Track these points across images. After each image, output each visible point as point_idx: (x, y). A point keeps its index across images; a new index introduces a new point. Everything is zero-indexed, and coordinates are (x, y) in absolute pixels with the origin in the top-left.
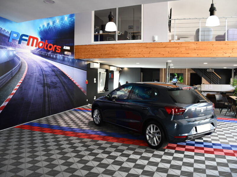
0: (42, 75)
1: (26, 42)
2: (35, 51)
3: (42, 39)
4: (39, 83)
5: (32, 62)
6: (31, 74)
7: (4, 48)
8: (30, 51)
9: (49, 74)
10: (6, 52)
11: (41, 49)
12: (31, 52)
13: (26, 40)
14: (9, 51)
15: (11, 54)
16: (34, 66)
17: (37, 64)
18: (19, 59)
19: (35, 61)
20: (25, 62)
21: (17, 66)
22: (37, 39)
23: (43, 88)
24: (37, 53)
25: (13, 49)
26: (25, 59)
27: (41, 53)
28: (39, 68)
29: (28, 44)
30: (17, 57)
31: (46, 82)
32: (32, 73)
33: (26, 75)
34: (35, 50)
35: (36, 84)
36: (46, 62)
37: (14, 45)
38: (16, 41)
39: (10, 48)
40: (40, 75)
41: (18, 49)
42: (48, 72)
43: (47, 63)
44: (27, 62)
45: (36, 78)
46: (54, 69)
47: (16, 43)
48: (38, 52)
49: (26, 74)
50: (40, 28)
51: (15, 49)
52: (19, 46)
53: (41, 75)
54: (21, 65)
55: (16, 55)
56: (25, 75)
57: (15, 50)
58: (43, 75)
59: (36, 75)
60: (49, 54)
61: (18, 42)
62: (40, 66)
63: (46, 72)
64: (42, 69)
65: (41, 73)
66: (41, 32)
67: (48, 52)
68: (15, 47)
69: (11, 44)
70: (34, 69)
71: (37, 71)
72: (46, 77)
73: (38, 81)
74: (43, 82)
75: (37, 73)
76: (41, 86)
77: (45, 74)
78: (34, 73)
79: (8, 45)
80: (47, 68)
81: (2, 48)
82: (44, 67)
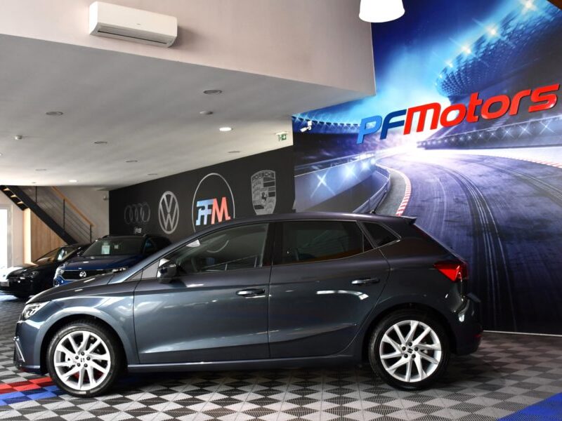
0: (467, 202)
1: (402, 128)
2: (433, 140)
3: (454, 99)
4: (456, 224)
5: (425, 171)
6: (426, 203)
7: (350, 159)
8: (416, 145)
9: (498, 193)
10: (354, 166)
11: (455, 129)
12: (419, 147)
13: (400, 123)
14: (360, 162)
15: (365, 167)
16: (434, 180)
17: (442, 173)
18: (385, 172)
19: (432, 168)
20: (403, 175)
21: (381, 189)
22: (436, 107)
23: (471, 239)
24: (440, 142)
25: (369, 156)
26: (400, 169)
27: (457, 137)
28: (454, 182)
29: (407, 131)
30: (380, 168)
31: (483, 219)
32: (427, 201)
33: (407, 206)
34: (433, 138)
35: (443, 228)
36: (482, 160)
37: (369, 145)
38: (374, 137)
39: (363, 156)
40: (457, 201)
41: (381, 151)
42: (495, 187)
43: (485, 161)
44: (406, 174)
45: (441, 211)
46: (525, 175)
47: (374, 140)
48: (445, 138)
49: (406, 204)
50: (445, 70)
51: (374, 153)
52: (383, 143)
53: (462, 202)
55: (376, 167)
56: (404, 208)
57: (374, 157)
58: (471, 199)
59: (443, 202)
60: (492, 132)
61: (379, 137)
62: (457, 175)
63: (484, 188)
64: (465, 182)
65: (463, 197)
66: (449, 80)
67: (490, 126)
68: (375, 149)
69: (365, 146)
70: (435, 189)
71: (444, 193)
72: (485, 206)
73: (448, 218)
74: (470, 220)
75: (445, 197)
76: (466, 232)
77: (480, 196)
78: (434, 198)
79: (358, 150)
80: (486, 176)
81: (345, 161)
82: (474, 176)
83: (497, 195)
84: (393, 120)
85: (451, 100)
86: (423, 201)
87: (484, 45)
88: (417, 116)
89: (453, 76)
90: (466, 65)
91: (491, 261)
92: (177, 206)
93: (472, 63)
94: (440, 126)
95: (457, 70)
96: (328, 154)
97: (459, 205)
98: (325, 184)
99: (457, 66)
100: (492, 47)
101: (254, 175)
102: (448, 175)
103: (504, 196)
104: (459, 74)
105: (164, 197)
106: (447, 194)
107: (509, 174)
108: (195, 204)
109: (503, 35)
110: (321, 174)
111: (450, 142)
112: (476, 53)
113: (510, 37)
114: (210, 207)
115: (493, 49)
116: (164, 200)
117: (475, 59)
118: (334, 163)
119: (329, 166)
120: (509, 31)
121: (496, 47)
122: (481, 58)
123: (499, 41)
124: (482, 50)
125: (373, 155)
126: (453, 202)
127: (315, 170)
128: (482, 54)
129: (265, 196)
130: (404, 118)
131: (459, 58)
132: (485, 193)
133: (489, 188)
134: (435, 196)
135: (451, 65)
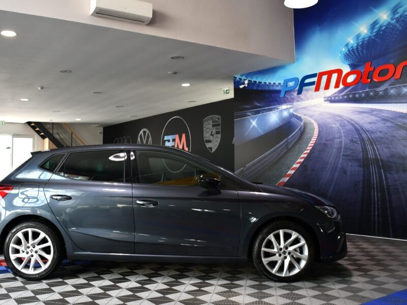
0: (360, 143)
1: (314, 87)
4: (351, 158)
5: (329, 118)
6: (328, 142)
7: (275, 108)
8: (323, 99)
9: (383, 136)
10: (277, 113)
11: (353, 88)
12: (325, 101)
13: (312, 83)
14: (281, 111)
15: (286, 114)
16: (336, 126)
17: (341, 120)
18: (299, 119)
19: (334, 116)
20: (313, 122)
21: (297, 131)
22: (339, 72)
23: (361, 169)
24: (341, 98)
25: (289, 106)
26: (311, 117)
27: (354, 94)
28: (350, 127)
29: (317, 89)
30: (296, 116)
31: (371, 154)
32: (330, 140)
33: (315, 144)
34: (336, 95)
35: (341, 160)
36: (372, 111)
37: (289, 99)
38: (292, 93)
39: (284, 107)
40: (352, 141)
41: (297, 103)
42: (380, 132)
43: (374, 112)
44: (316, 121)
45: (340, 148)
46: (404, 123)
47: (293, 95)
48: (345, 95)
49: (314, 142)
50: (347, 45)
51: (292, 105)
52: (300, 98)
53: (356, 142)
54: (305, 128)
55: (294, 114)
56: (313, 145)
57: (292, 107)
58: (362, 140)
59: (342, 142)
60: (381, 91)
61: (296, 93)
62: (353, 122)
63: (372, 132)
64: (359, 127)
65: (356, 138)
66: (350, 52)
67: (379, 87)
68: (293, 102)
69: (286, 99)
70: (336, 131)
71: (343, 135)
72: (372, 145)
73: (345, 154)
74: (361, 155)
75: (343, 137)
76: (357, 164)
77: (369, 138)
78: (335, 138)
79: (281, 102)
80: (375, 123)
81: (271, 110)
82: (365, 123)
83: (382, 138)
84: (307, 81)
85: (350, 67)
86: (327, 140)
87: (377, 26)
88: (324, 78)
89: (353, 49)
90: (363, 41)
91: (375, 185)
92: (150, 139)
93: (368, 40)
94: (341, 86)
95: (356, 45)
96: (258, 104)
97: (354, 143)
98: (256, 126)
99: (356, 42)
100: (383, 28)
101: (206, 118)
102: (345, 122)
103: (387, 139)
104: (357, 48)
105: (141, 132)
106: (345, 136)
107: (392, 122)
108: (163, 137)
109: (392, 19)
110: (254, 119)
111: (348, 98)
112: (371, 33)
113: (398, 20)
114: (174, 140)
115: (384, 30)
116: (141, 134)
117: (370, 37)
118: (263, 111)
119: (259, 113)
120: (397, 16)
121: (386, 28)
122: (374, 36)
123: (389, 24)
124: (375, 30)
125: (291, 106)
126: (349, 142)
127: (249, 116)
128: (375, 33)
129: (213, 134)
130: (315, 79)
131: (358, 36)
132: (373, 136)
133: (376, 132)
134: (336, 137)
135: (352, 42)
